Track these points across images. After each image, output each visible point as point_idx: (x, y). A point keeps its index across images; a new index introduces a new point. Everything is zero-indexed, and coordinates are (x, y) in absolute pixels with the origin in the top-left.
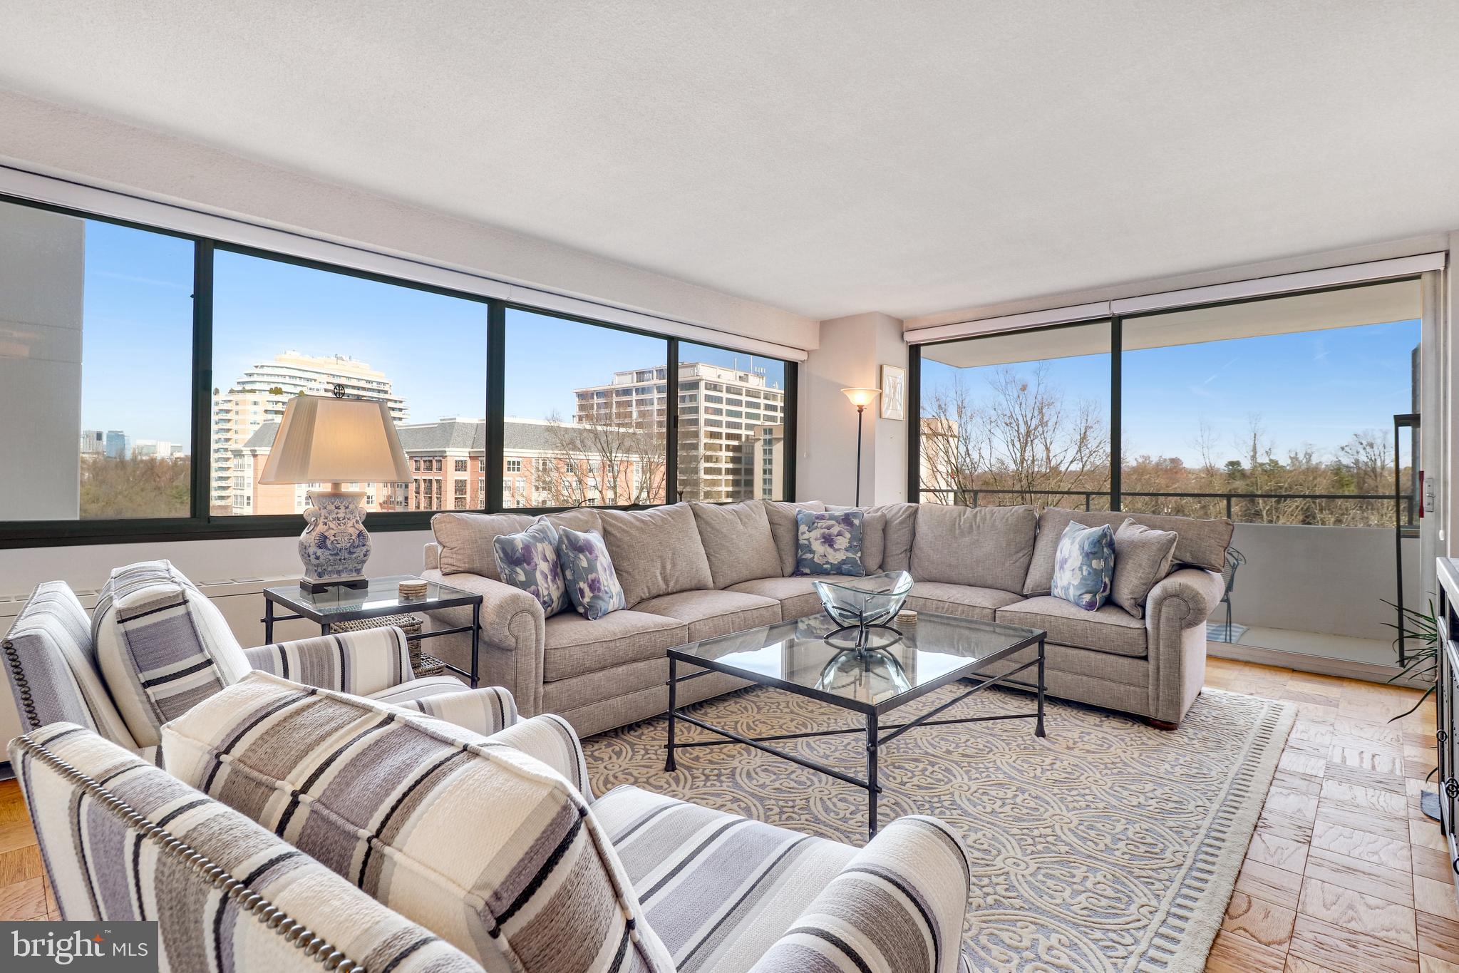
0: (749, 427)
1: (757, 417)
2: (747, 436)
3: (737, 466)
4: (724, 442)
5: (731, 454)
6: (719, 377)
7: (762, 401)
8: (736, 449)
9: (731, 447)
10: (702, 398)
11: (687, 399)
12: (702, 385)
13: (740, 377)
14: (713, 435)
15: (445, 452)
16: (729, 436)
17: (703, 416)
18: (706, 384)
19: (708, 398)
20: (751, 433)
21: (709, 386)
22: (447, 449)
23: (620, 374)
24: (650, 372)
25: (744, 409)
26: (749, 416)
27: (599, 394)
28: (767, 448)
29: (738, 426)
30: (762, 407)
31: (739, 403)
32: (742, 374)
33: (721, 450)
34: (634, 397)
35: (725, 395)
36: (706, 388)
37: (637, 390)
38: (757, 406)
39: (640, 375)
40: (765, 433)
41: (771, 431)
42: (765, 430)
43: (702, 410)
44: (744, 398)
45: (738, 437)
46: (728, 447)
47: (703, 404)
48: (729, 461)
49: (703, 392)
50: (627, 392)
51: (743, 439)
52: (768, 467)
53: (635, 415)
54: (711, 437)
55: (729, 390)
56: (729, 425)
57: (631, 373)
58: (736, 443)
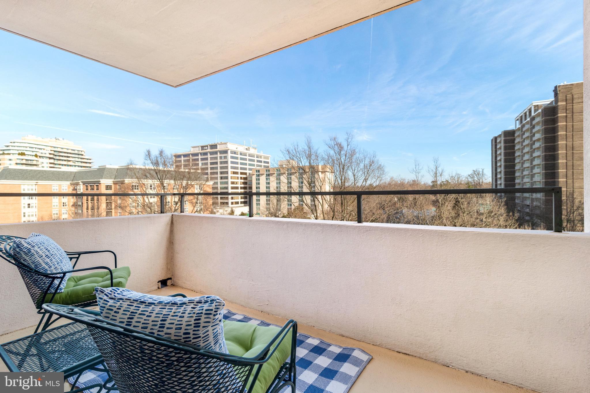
0: (250, 169)
1: (253, 165)
2: (249, 173)
3: (245, 186)
4: (239, 176)
5: (243, 181)
6: (237, 148)
7: (256, 159)
8: (245, 179)
9: (243, 178)
10: (230, 157)
11: (223, 158)
12: (229, 152)
13: (246, 149)
14: (234, 173)
15: (100, 181)
16: (241, 173)
17: (230, 165)
18: (231, 151)
19: (232, 157)
20: (251, 172)
21: (232, 153)
22: (101, 180)
23: (193, 147)
24: (206, 146)
25: (248, 162)
26: (250, 165)
27: (185, 156)
28: (258, 178)
29: (245, 169)
30: (256, 161)
31: (245, 159)
32: (247, 148)
33: (238, 179)
34: (200, 157)
35: (239, 156)
36: (231, 153)
37: (201, 154)
38: (253, 161)
39: (203, 147)
40: (257, 172)
41: (259, 171)
42: (257, 171)
43: (229, 162)
44: (248, 157)
45: (245, 174)
46: (241, 178)
47: (230, 160)
48: (242, 183)
49: (229, 155)
50: (197, 155)
51: (248, 174)
52: (258, 186)
53: (200, 165)
54: (234, 174)
55: (241, 154)
56: (241, 168)
57: (199, 147)
58: (245, 176)
